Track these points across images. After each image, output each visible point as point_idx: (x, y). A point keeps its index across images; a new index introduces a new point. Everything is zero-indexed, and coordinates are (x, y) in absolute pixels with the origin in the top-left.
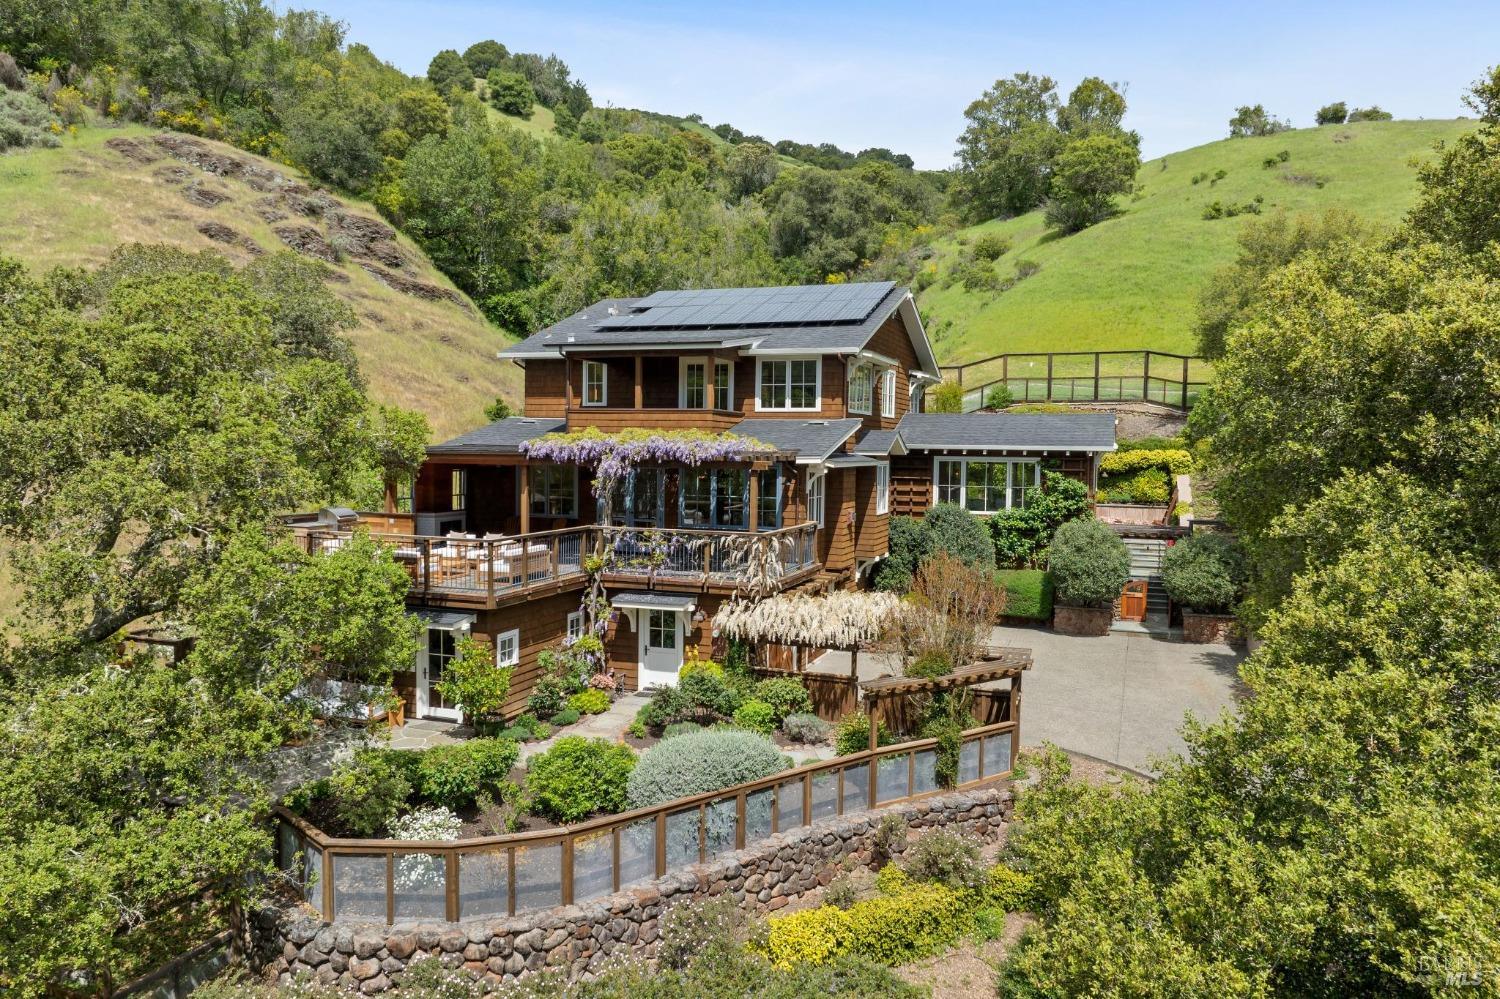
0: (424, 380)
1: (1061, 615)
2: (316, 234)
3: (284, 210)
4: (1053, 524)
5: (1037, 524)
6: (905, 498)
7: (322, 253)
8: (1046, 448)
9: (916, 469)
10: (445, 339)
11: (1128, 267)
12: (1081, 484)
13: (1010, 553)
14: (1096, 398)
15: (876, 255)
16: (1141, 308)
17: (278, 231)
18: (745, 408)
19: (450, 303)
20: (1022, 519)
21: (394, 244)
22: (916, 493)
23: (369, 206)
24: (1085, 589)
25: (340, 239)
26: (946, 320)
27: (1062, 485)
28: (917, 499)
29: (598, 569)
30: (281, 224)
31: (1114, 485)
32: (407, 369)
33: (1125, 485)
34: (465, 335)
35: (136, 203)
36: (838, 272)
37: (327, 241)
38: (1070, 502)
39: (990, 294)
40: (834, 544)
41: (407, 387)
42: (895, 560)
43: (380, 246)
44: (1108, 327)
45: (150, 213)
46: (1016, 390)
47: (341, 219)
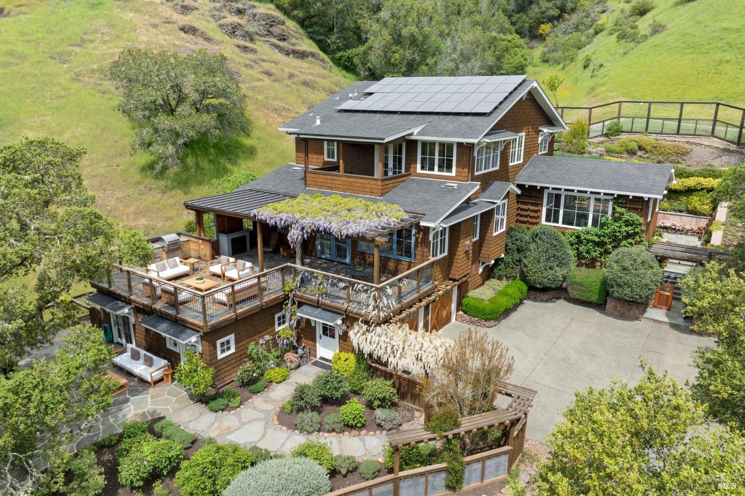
0: (290, 110)
1: (610, 304)
2: (241, 26)
3: (225, 13)
4: (616, 241)
5: (606, 240)
6: (525, 213)
7: (244, 36)
8: (616, 193)
9: (532, 196)
10: (305, 83)
11: (725, 29)
12: (638, 217)
13: (586, 255)
14: (678, 133)
15: (573, 10)
16: (727, 62)
17: (221, 26)
18: (412, 170)
19: (312, 59)
20: (596, 235)
21: (284, 27)
22: (532, 211)
23: (272, 6)
24: (625, 295)
25: (252, 28)
26: (600, 62)
27: (626, 217)
28: (532, 214)
29: (291, 291)
30: (223, 21)
31: (676, 199)
32: (280, 105)
33: (684, 199)
34: (317, 79)
35: (150, 16)
36: (547, 22)
37: (246, 29)
38: (630, 228)
39: (632, 45)
40: (454, 264)
41: (279, 115)
42: (509, 259)
43: (276, 30)
44: (700, 76)
45: (156, 21)
46: (625, 123)
47: (255, 15)
